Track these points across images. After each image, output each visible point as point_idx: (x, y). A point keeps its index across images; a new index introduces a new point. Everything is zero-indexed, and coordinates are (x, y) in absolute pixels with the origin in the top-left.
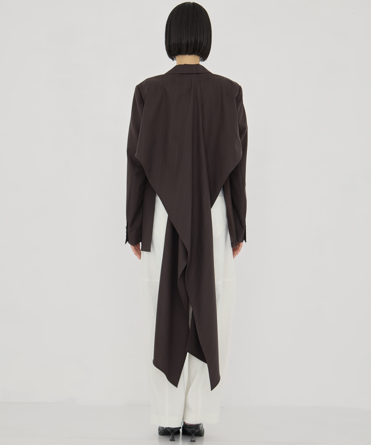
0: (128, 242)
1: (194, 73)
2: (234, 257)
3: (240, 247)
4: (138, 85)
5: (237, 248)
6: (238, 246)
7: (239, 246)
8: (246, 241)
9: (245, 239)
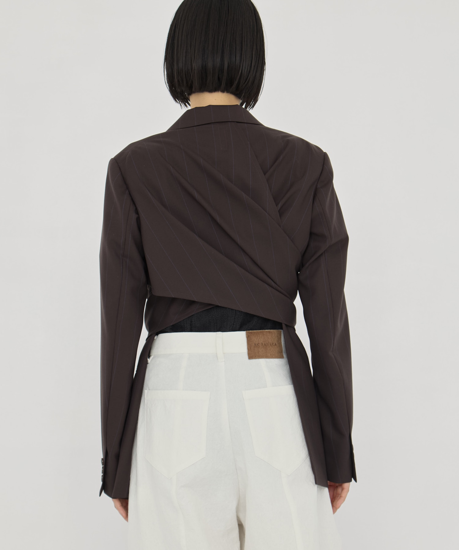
0: (103, 491)
1: (230, 121)
2: (334, 511)
3: (345, 491)
4: (113, 157)
5: (339, 494)
6: (339, 490)
7: (343, 489)
8: (356, 480)
9: (352, 475)
